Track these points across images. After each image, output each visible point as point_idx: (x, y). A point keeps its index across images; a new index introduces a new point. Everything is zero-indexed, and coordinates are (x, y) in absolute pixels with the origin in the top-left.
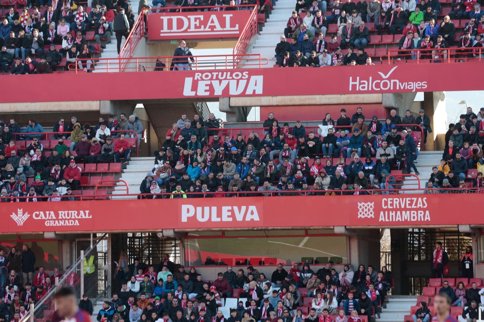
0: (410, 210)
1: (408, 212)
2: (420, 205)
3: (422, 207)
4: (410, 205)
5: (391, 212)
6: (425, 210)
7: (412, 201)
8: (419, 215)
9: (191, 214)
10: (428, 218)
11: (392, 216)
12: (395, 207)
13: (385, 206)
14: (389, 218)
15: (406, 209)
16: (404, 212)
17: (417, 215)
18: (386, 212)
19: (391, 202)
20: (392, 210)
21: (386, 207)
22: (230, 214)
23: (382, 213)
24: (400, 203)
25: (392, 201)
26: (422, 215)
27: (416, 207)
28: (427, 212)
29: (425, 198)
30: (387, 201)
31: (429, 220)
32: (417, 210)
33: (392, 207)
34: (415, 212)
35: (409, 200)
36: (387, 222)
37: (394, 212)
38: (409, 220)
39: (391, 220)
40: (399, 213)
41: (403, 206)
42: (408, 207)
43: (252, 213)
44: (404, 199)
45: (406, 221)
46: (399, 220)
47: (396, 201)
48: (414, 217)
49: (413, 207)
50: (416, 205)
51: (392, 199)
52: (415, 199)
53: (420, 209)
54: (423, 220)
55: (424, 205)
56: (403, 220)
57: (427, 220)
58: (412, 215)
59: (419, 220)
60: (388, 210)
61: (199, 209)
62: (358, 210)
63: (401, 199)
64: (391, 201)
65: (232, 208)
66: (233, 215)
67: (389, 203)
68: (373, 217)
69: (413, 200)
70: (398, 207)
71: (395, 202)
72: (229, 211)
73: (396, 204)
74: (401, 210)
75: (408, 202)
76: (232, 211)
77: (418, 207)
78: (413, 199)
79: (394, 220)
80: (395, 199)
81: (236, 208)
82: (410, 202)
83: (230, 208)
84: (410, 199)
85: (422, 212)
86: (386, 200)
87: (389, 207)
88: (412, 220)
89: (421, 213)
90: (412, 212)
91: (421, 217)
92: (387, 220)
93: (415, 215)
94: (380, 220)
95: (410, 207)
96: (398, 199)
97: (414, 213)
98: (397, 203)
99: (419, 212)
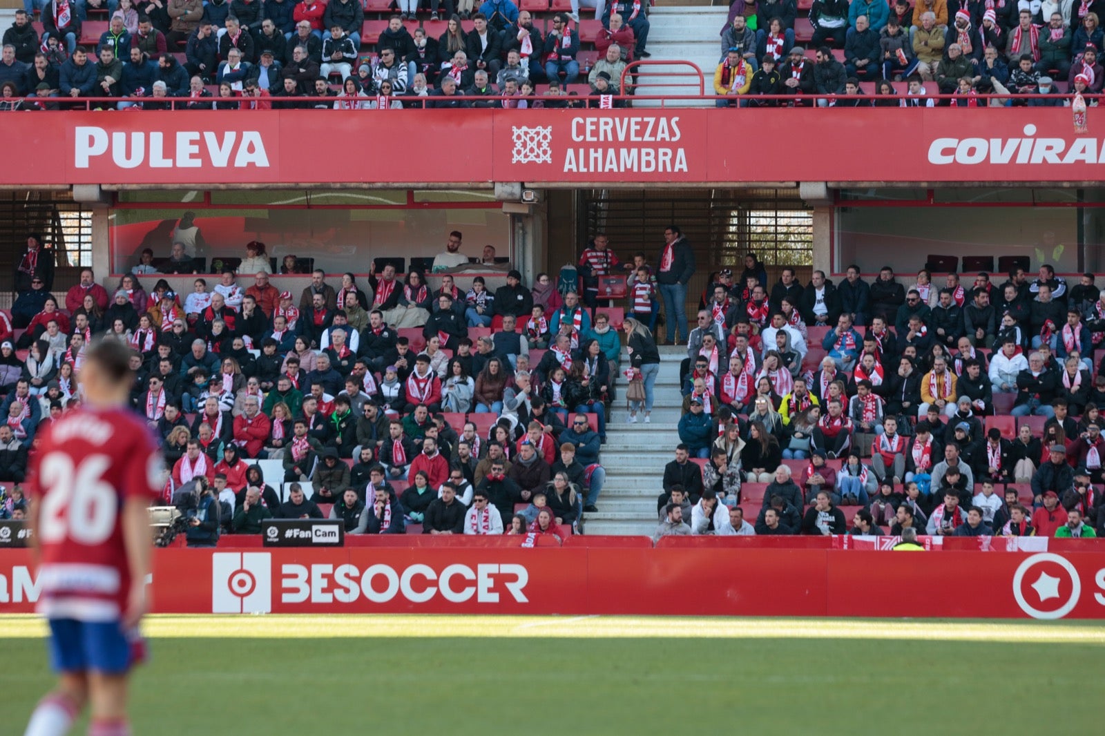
0: (640, 145)
1: (634, 151)
2: (663, 134)
3: (668, 139)
4: (640, 133)
5: (592, 150)
6: (674, 147)
7: (644, 125)
8: (661, 158)
9: (99, 149)
10: (682, 165)
11: (596, 159)
12: (602, 139)
13: (578, 136)
14: (587, 165)
15: (628, 144)
16: (623, 151)
17: (656, 158)
18: (582, 151)
19: (594, 127)
20: (596, 146)
21: (581, 138)
22: (195, 149)
23: (570, 152)
24: (614, 130)
25: (597, 124)
26: (668, 159)
27: (653, 139)
28: (681, 152)
29: (676, 119)
30: (584, 124)
31: (685, 170)
32: (656, 146)
33: (595, 139)
34: (652, 151)
35: (637, 123)
36: (583, 173)
37: (600, 150)
38: (635, 169)
39: (592, 169)
40: (611, 152)
41: (621, 137)
42: (633, 138)
43: (251, 149)
44: (626, 120)
45: (629, 171)
46: (611, 170)
47: (606, 124)
48: (648, 164)
49: (647, 138)
50: (654, 133)
51: (595, 119)
52: (652, 120)
53: (663, 143)
54: (669, 169)
55: (672, 134)
56: (622, 170)
57: (681, 170)
58: (644, 158)
59: (661, 169)
60: (586, 145)
61: (119, 137)
62: (514, 145)
63: (617, 120)
64: (592, 123)
65: (202, 137)
66: (204, 153)
67: (589, 128)
68: (549, 160)
69: (648, 123)
70: (610, 138)
71: (602, 128)
72: (192, 142)
73: (605, 132)
74: (617, 145)
75: (634, 128)
76: (202, 143)
77: (659, 139)
78: (646, 119)
79: (600, 169)
80: (602, 120)
81: (210, 137)
82: (638, 127)
83: (195, 135)
84: (639, 119)
85: (669, 151)
86: (581, 121)
87: (589, 138)
88: (644, 169)
89: (665, 154)
90: (644, 151)
91: (664, 162)
92: (583, 169)
93: (651, 158)
94: (566, 170)
95: (639, 139)
96: (610, 120)
97: (648, 154)
98: (609, 128)
99: (661, 151)
